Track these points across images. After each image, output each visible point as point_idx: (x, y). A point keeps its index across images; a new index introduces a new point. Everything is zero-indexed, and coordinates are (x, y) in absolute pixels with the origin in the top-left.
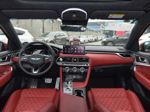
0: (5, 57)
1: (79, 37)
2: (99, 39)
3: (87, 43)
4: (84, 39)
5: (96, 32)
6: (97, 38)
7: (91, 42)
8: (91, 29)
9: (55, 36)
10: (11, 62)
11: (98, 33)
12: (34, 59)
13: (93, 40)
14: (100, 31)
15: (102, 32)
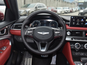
0: (4, 30)
1: (56, 8)
2: (74, 10)
3: (63, 14)
4: (61, 10)
5: (71, 4)
6: (72, 9)
7: (66, 13)
8: (67, 1)
9: (36, 8)
10: (9, 35)
11: (73, 5)
12: (41, 33)
13: (69, 11)
14: (74, 3)
15: (76, 4)
